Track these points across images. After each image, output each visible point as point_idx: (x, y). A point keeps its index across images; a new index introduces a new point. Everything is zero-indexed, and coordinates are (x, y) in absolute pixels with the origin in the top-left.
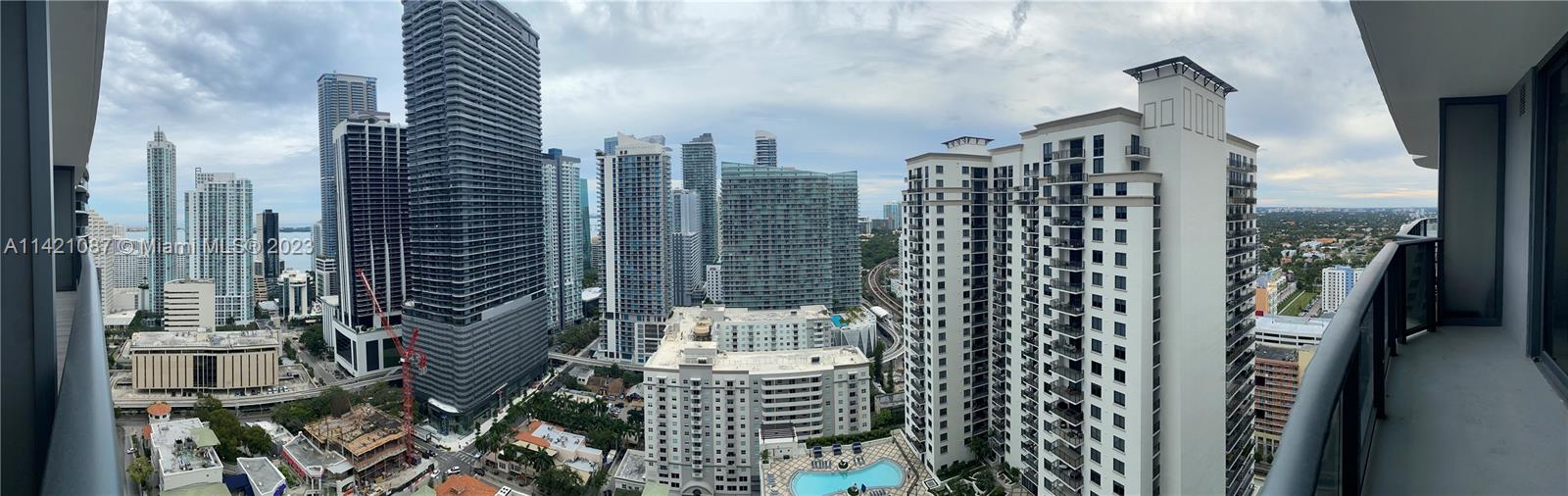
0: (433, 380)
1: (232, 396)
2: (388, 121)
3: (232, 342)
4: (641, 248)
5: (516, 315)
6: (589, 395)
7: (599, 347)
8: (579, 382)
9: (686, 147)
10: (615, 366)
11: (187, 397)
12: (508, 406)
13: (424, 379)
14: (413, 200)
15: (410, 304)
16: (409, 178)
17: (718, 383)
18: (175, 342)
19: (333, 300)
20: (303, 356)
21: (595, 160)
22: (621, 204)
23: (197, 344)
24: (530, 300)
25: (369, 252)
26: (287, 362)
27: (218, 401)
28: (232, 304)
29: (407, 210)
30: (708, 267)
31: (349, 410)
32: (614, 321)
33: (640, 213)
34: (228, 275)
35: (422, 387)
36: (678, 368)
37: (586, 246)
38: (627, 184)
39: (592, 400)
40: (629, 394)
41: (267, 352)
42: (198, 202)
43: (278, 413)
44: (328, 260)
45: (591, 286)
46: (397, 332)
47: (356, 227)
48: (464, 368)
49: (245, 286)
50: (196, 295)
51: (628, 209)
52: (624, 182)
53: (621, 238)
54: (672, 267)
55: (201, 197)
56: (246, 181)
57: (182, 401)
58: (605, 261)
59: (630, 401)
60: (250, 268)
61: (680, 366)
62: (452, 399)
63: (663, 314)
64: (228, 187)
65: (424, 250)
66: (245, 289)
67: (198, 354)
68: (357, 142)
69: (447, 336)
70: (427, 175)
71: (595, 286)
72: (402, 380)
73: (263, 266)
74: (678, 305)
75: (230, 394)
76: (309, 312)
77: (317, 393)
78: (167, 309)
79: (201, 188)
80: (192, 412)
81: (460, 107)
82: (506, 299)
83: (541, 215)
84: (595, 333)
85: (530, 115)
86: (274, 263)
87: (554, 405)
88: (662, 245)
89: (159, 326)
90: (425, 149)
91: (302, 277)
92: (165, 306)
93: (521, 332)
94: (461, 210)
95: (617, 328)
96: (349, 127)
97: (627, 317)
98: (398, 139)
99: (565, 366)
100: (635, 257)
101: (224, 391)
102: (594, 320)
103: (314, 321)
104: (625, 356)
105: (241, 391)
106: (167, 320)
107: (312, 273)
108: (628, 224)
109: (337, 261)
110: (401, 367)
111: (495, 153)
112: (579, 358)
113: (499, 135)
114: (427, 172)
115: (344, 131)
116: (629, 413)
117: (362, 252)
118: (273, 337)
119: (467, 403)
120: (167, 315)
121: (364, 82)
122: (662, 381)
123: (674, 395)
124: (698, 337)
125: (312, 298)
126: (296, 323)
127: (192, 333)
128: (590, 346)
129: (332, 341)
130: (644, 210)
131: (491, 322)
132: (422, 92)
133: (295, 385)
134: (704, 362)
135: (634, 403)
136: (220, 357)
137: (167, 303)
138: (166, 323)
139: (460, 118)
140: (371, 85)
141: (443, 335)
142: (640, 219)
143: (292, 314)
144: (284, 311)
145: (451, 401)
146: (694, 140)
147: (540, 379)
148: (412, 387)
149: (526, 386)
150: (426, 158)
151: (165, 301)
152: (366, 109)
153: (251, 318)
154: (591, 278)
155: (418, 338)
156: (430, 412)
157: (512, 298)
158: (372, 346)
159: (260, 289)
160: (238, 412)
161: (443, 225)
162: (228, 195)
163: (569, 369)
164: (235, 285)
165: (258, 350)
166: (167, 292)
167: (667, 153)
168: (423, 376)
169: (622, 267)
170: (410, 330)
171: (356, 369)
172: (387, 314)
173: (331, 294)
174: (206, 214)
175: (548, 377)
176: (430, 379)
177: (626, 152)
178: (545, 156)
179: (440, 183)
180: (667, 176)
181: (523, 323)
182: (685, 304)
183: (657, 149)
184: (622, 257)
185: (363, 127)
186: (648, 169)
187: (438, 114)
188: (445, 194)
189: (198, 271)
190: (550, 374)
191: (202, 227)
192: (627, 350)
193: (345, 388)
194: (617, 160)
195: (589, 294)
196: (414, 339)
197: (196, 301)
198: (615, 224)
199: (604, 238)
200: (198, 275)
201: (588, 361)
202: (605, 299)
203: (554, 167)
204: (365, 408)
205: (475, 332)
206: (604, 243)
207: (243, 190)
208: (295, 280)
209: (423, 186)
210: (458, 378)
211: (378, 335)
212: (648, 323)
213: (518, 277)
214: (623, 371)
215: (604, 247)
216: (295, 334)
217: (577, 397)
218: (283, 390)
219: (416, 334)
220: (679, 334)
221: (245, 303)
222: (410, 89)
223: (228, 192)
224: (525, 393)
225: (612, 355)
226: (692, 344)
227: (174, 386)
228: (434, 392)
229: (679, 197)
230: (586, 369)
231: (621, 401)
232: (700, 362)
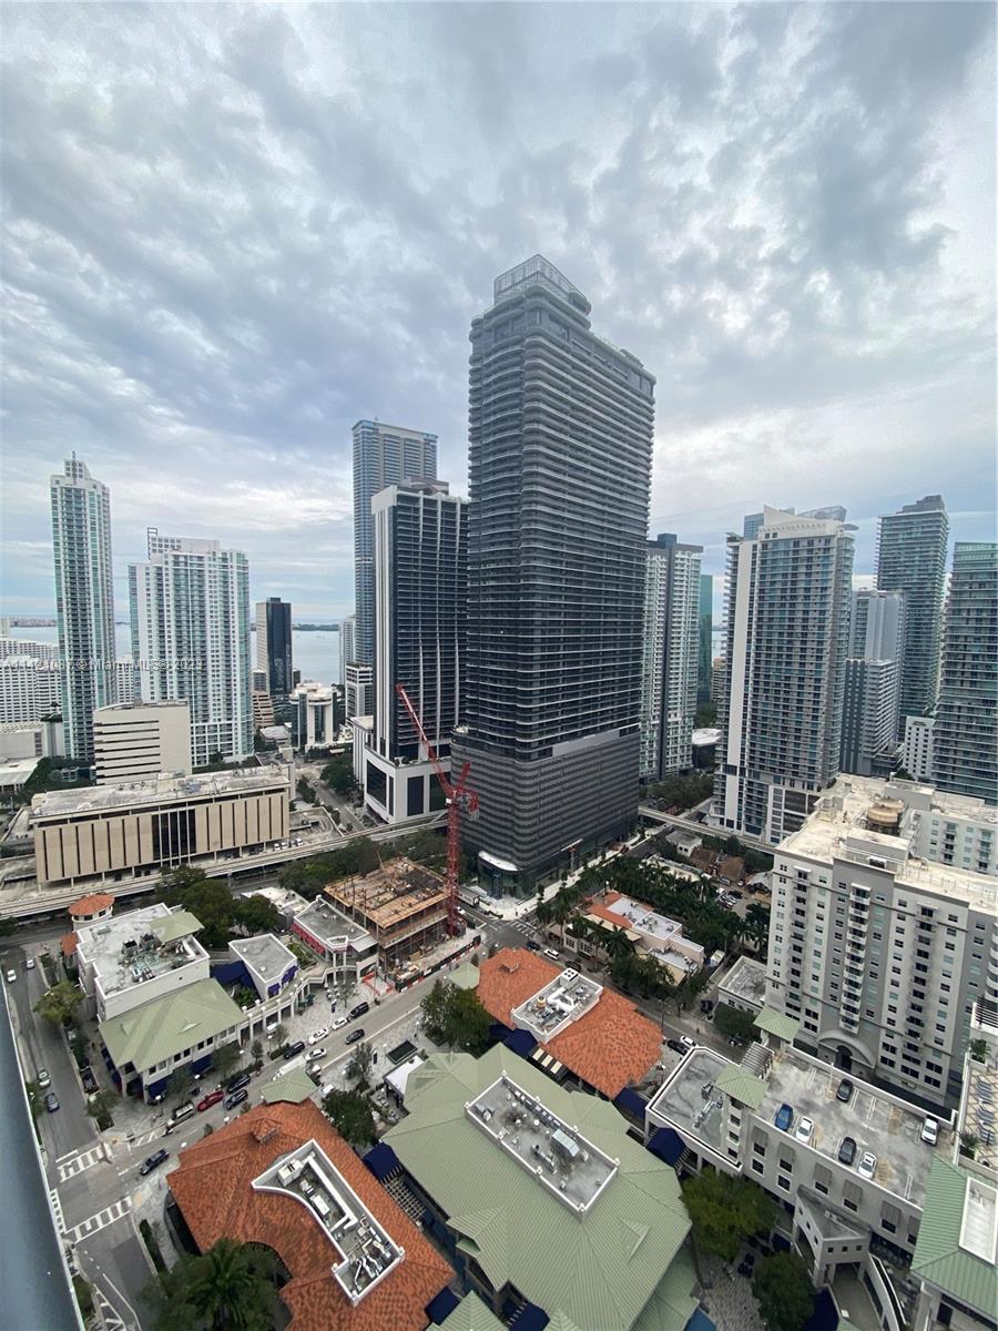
0: (487, 828)
1: (221, 861)
2: (447, 493)
3: (219, 786)
4: (788, 678)
5: (598, 753)
6: (691, 871)
7: (712, 809)
8: (679, 851)
9: (888, 522)
10: (733, 839)
11: (143, 878)
12: (582, 869)
13: (475, 827)
14: (473, 597)
15: (462, 730)
16: (469, 568)
17: (903, 904)
18: (118, 799)
19: (367, 722)
20: (324, 798)
21: (725, 549)
22: (760, 612)
23: (158, 797)
24: (618, 737)
25: (417, 661)
26: (301, 806)
27: (201, 870)
28: (218, 734)
29: (465, 609)
30: (910, 720)
31: (378, 867)
32: (737, 777)
33: (791, 627)
34: (210, 693)
35: (474, 838)
36: (831, 862)
37: (704, 670)
38: (773, 583)
39: (695, 879)
40: (751, 882)
41: (273, 796)
42: (153, 582)
43: (288, 874)
44: (362, 669)
45: (707, 726)
46: (445, 766)
47: (402, 628)
48: (526, 815)
49: (239, 706)
50: (154, 726)
51: (771, 619)
52: (768, 579)
53: (757, 662)
54: (840, 711)
55: (159, 574)
56: (239, 555)
57: (132, 885)
58: (729, 693)
59: (752, 892)
60: (246, 681)
61: (835, 860)
62: (510, 853)
63: (817, 781)
64: (206, 562)
65: (484, 663)
66: (239, 711)
67: (160, 812)
68: (408, 517)
69: (507, 773)
70: (493, 566)
71: (713, 727)
72: (446, 828)
73: (268, 678)
74: (847, 772)
75: (218, 858)
76: (335, 739)
77: (344, 844)
78: (101, 751)
79: (157, 560)
80: (154, 897)
81: (540, 480)
82: (587, 732)
83: (640, 624)
84: (707, 790)
85: (635, 489)
86: (284, 673)
87: (642, 876)
88: (825, 677)
89: (86, 778)
90: (491, 532)
91: (325, 692)
92: (97, 747)
93: (602, 776)
94: (533, 612)
95: (741, 788)
96: (400, 498)
97: (757, 775)
98: (458, 517)
99: (662, 827)
100: (777, 692)
101: (209, 856)
102: (708, 773)
103: (342, 750)
104: (749, 829)
105: (234, 852)
106: (102, 768)
107: (341, 688)
108: (769, 641)
109: (374, 671)
110: (445, 811)
111: (582, 540)
112: (682, 820)
113: (589, 516)
114: (493, 561)
115: (393, 502)
116: (749, 907)
117: (408, 661)
118: (283, 774)
119: (528, 859)
120: (102, 759)
121: (422, 440)
122: (802, 875)
123: (821, 903)
124: (873, 825)
125: (339, 719)
126: (316, 755)
127: (149, 783)
128: (700, 807)
129: (362, 776)
130: (798, 623)
131: (565, 760)
132: (491, 459)
133: (313, 836)
134: (881, 865)
135: (758, 896)
136: (200, 810)
137: (100, 742)
138: (99, 773)
139: (537, 493)
140: (430, 444)
141: (501, 772)
142: (790, 635)
143: (311, 743)
144: (298, 738)
145: (509, 856)
146: (906, 509)
147: (625, 839)
148: (460, 835)
149: (605, 845)
150: (493, 544)
151: (96, 738)
152: (422, 475)
153: (249, 751)
154: (709, 712)
155: (469, 773)
156: (480, 868)
157: (594, 731)
158: (415, 785)
159: (263, 711)
160: (230, 881)
161: (509, 631)
162: (207, 574)
163: (667, 832)
164: (223, 706)
165: (260, 793)
166: (99, 725)
167: (847, 533)
168: (473, 822)
169: (755, 703)
170: (461, 764)
171: (391, 813)
172: (437, 743)
173: (367, 714)
174: (169, 601)
175: (636, 839)
176: (482, 826)
177: (775, 535)
178: (652, 544)
179: (509, 577)
180: (844, 570)
181: (607, 764)
182: (859, 771)
183: (830, 527)
184: (756, 690)
185: (417, 499)
186: (809, 559)
187: (511, 488)
188: (514, 589)
189: (157, 689)
190: (639, 836)
191: (161, 621)
192: (754, 821)
193: (374, 838)
194: (759, 546)
195: (703, 737)
196: (464, 775)
197: (155, 734)
198: (749, 641)
199: (730, 660)
200: (157, 695)
201: (694, 826)
202: (726, 746)
203: (664, 560)
204: (399, 865)
205: (543, 770)
206: (730, 667)
207: (233, 569)
208: (316, 696)
209: (485, 580)
210: (519, 826)
211: (423, 769)
212: (790, 789)
213: (602, 705)
214: (745, 848)
215: (730, 673)
216: (314, 771)
217: (674, 870)
218: (296, 843)
219: (467, 768)
220: (840, 815)
221: (239, 731)
222: (476, 454)
223: (206, 568)
224: (604, 856)
225: (730, 824)
226: (861, 834)
227: (118, 865)
228: (487, 844)
229: (866, 602)
230: (691, 836)
231: (737, 889)
232: (872, 863)
